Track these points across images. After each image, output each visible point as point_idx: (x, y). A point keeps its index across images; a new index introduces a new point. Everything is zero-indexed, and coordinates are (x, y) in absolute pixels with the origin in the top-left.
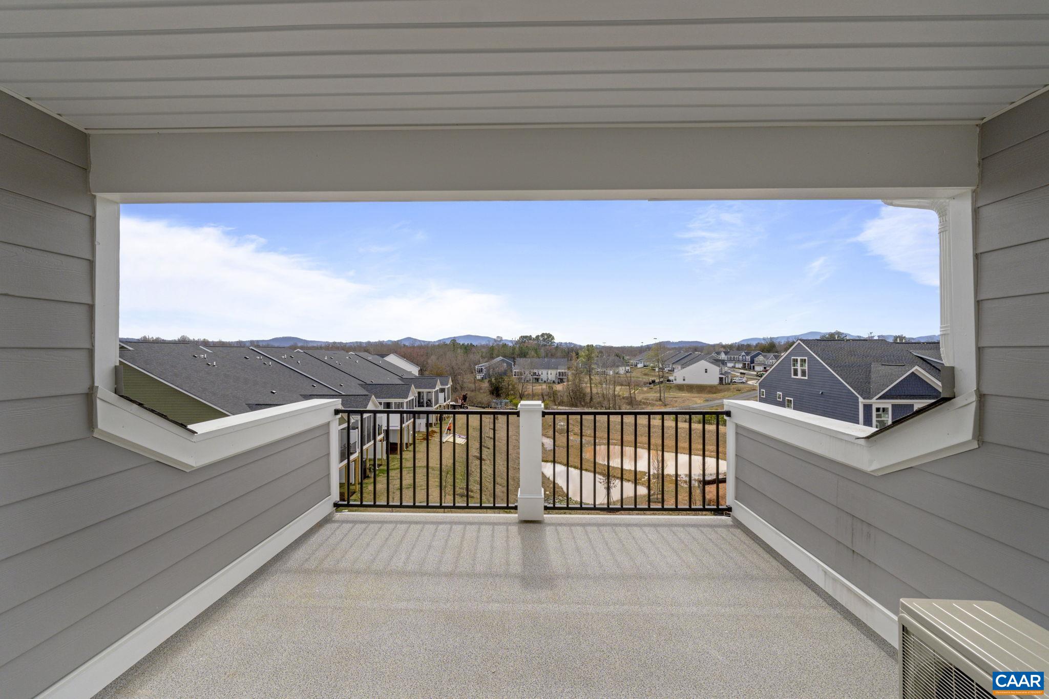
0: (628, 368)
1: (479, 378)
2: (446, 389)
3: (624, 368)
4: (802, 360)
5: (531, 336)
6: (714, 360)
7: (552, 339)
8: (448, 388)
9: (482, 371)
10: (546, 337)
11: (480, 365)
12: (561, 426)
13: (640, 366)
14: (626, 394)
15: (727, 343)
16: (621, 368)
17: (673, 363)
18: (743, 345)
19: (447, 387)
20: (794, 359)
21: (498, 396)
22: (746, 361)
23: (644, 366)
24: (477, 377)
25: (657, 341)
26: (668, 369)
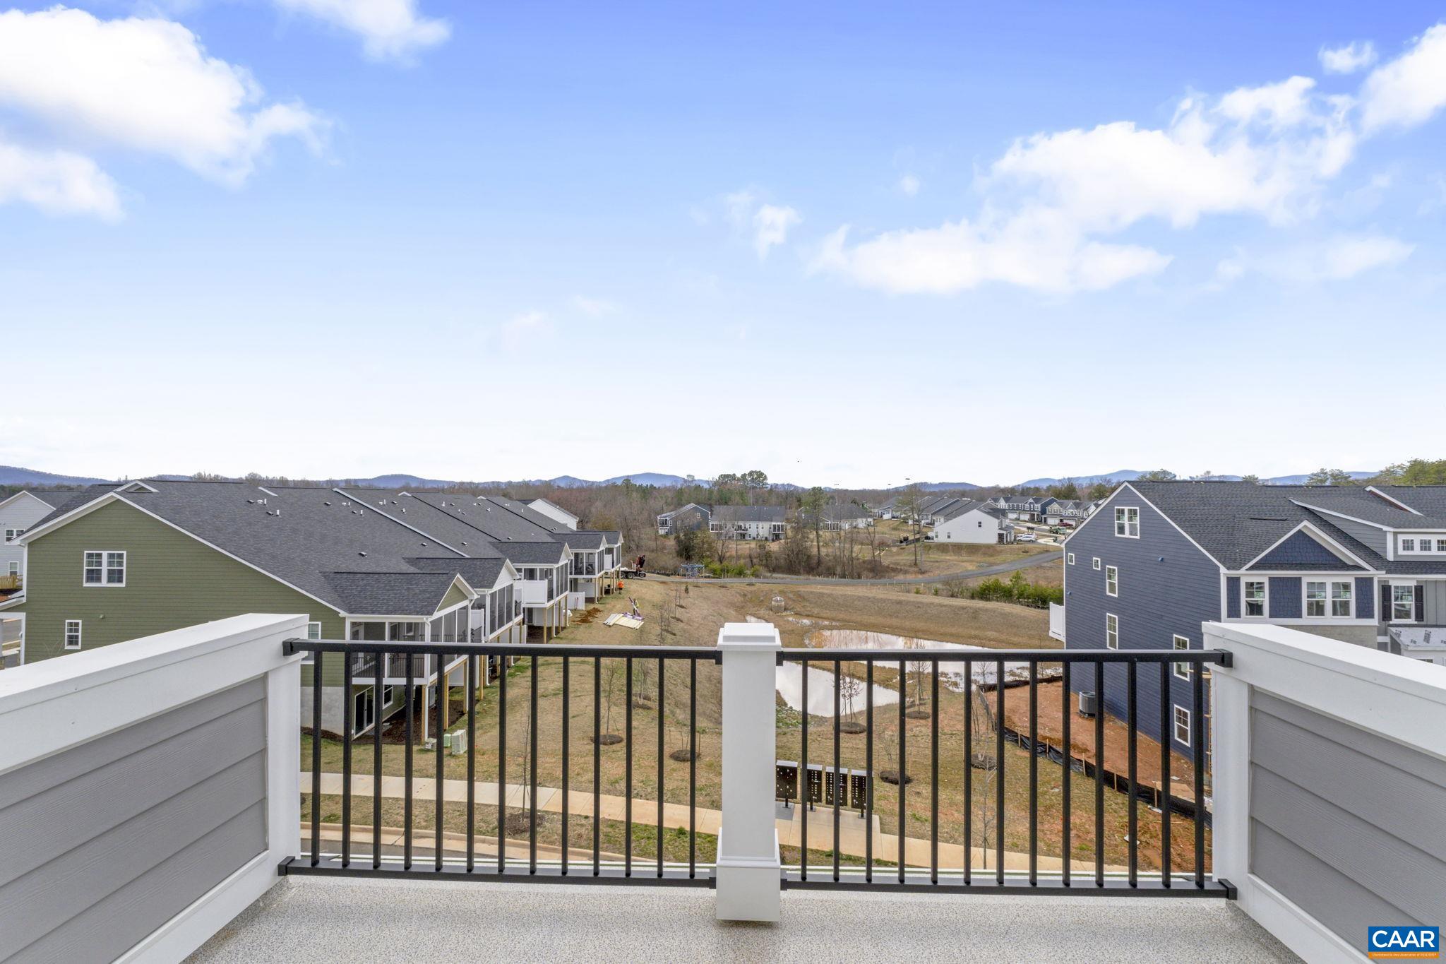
0: (870, 520)
1: (663, 533)
2: (615, 550)
3: (864, 520)
4: (1130, 511)
5: (734, 475)
6: (991, 509)
7: (764, 480)
8: (618, 548)
9: (666, 524)
10: (755, 476)
11: (663, 515)
12: (777, 601)
13: (886, 516)
14: (868, 557)
15: (1007, 486)
16: (859, 520)
17: (933, 514)
18: (1030, 488)
19: (616, 546)
20: (1118, 510)
21: (688, 558)
22: (1034, 511)
23: (893, 517)
24: (660, 531)
25: (910, 482)
26: (927, 521)
